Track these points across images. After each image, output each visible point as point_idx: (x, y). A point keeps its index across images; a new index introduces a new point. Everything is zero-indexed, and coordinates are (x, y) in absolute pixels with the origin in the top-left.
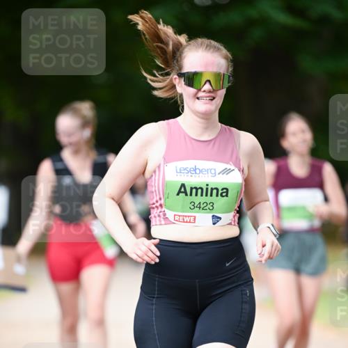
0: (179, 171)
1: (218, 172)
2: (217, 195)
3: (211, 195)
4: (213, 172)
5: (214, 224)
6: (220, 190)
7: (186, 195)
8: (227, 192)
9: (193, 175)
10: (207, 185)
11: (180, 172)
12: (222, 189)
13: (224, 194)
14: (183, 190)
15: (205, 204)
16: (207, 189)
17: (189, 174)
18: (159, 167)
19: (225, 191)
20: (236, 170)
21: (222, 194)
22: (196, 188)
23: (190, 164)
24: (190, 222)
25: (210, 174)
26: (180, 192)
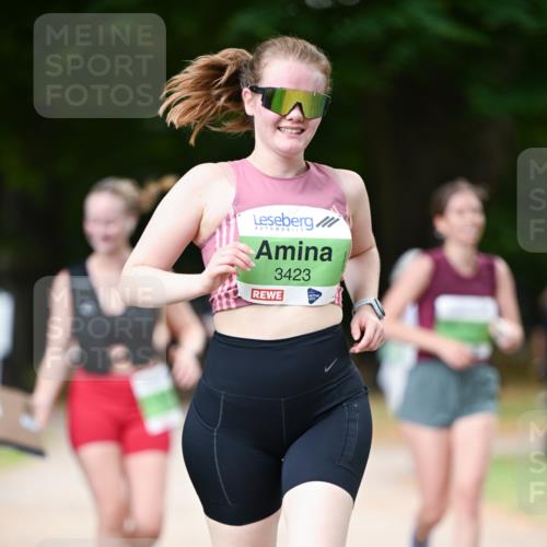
0: (258, 222)
1: (315, 223)
2: (315, 259)
3: (307, 258)
4: (309, 222)
5: (311, 302)
6: (319, 249)
7: (270, 258)
8: (330, 254)
9: (280, 228)
10: (301, 243)
11: (260, 223)
12: (323, 249)
13: (325, 257)
14: (265, 250)
15: (298, 272)
16: (301, 248)
17: (275, 227)
18: (228, 219)
19: (326, 251)
20: (342, 219)
21: (322, 255)
22: (284, 247)
23: (275, 211)
24: (275, 300)
25: (304, 226)
26: (260, 254)
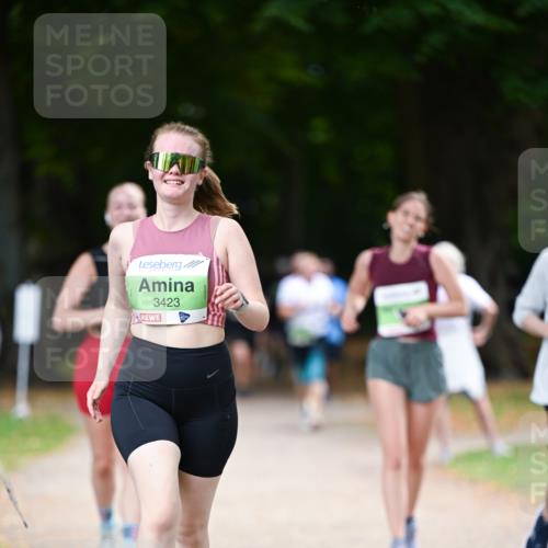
1: (184, 265)
2: (182, 290)
3: (176, 290)
5: (183, 322)
6: (184, 284)
7: (149, 291)
8: (192, 286)
10: (170, 279)
11: (144, 267)
12: (187, 283)
13: (189, 289)
14: (144, 285)
15: (170, 300)
16: (170, 283)
17: (153, 268)
21: (186, 288)
26: (141, 288)
